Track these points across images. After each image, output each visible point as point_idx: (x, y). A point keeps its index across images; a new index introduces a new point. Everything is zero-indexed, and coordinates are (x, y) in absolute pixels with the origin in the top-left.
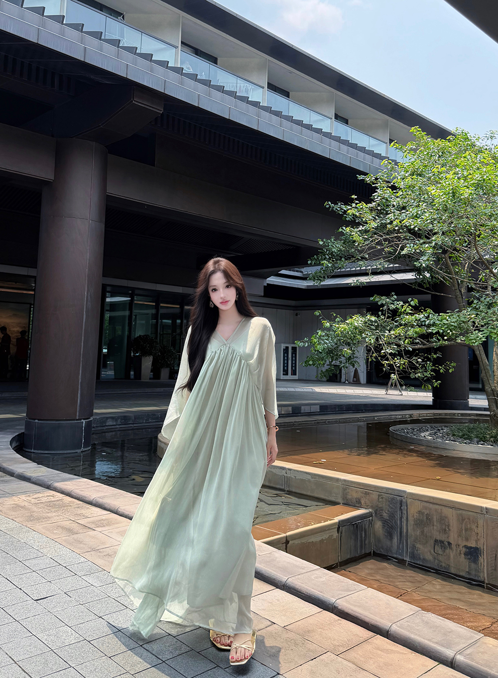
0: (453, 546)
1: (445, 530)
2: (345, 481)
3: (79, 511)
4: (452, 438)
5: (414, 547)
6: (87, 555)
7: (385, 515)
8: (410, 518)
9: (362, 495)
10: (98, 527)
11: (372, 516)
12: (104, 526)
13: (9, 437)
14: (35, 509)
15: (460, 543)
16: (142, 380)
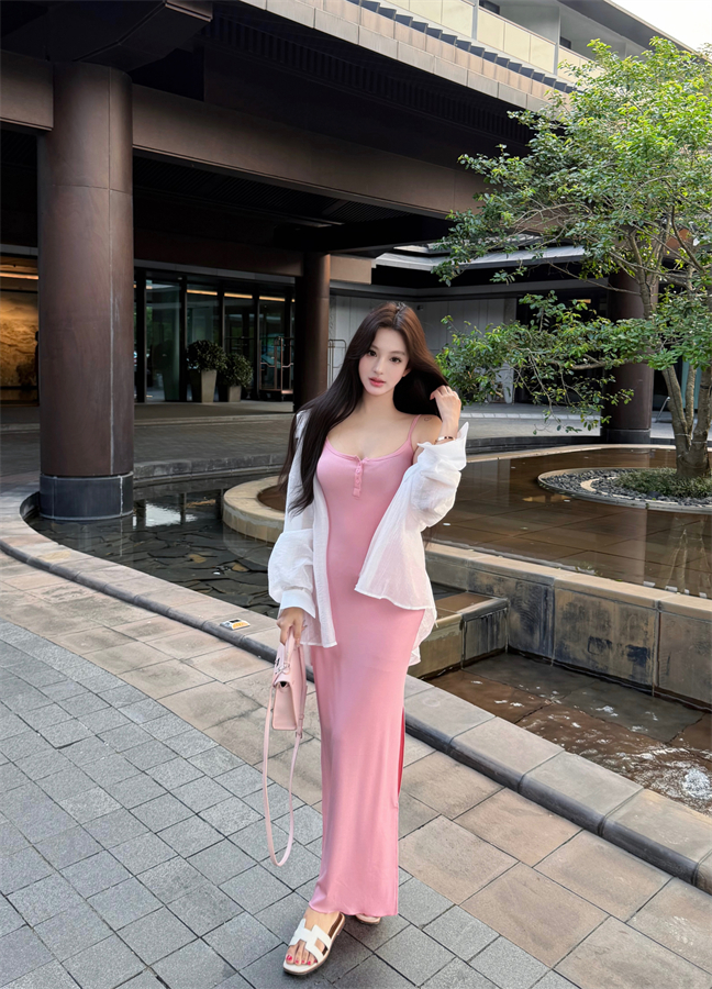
0: (614, 646)
1: (604, 626)
2: (473, 563)
3: (117, 614)
4: (622, 491)
5: (561, 645)
6: (126, 677)
7: (525, 606)
8: (558, 610)
9: (494, 581)
10: (141, 636)
11: (507, 606)
12: (149, 634)
13: (17, 502)
14: (55, 611)
15: (622, 641)
16: (204, 403)
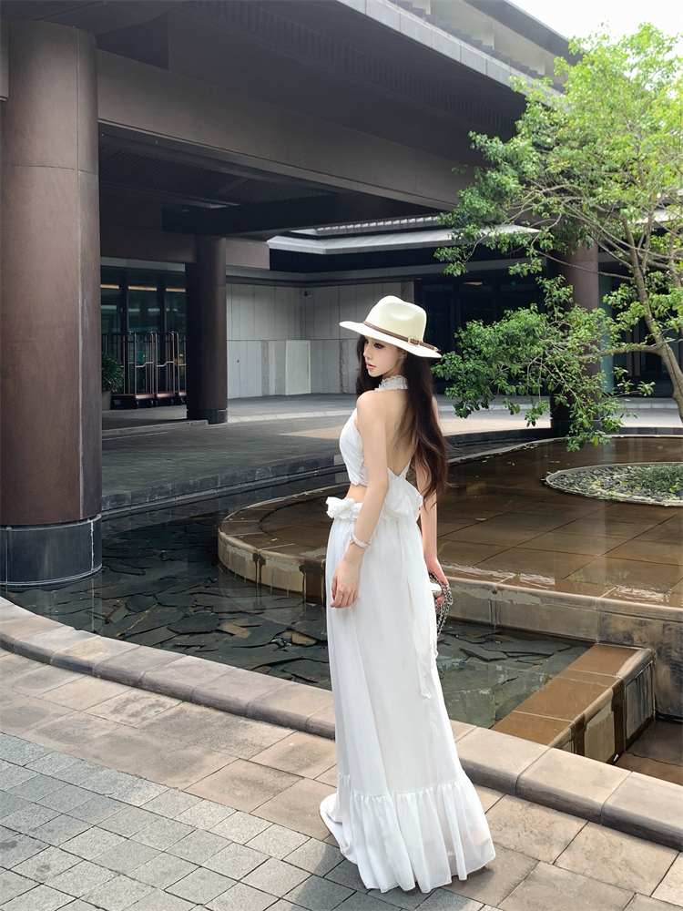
2: (602, 603)
7: (676, 655)
9: (633, 626)
11: (653, 658)
